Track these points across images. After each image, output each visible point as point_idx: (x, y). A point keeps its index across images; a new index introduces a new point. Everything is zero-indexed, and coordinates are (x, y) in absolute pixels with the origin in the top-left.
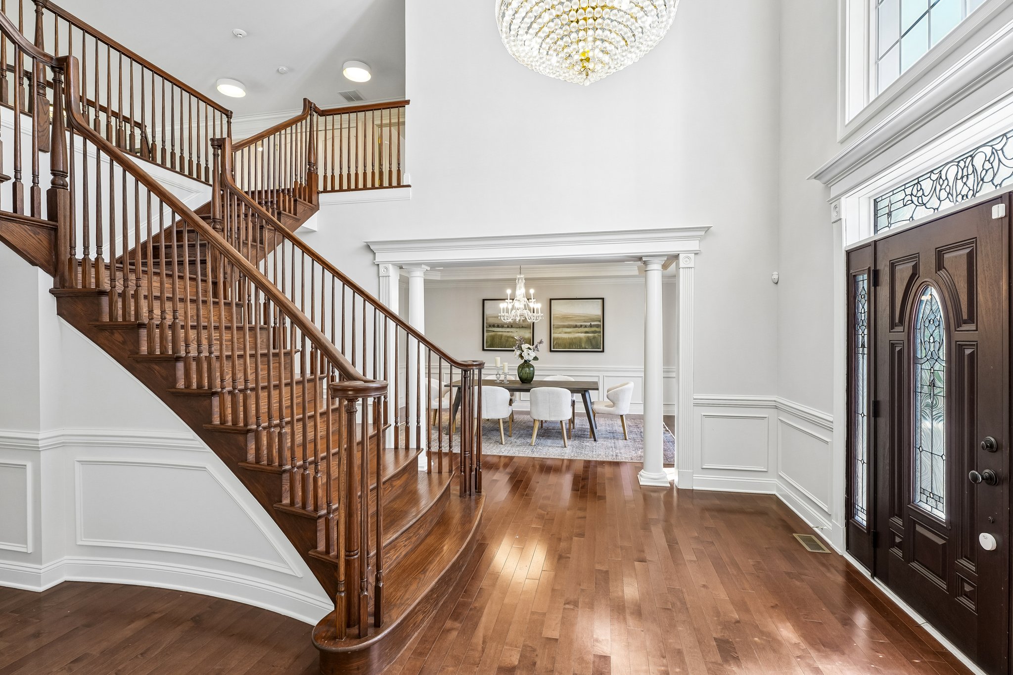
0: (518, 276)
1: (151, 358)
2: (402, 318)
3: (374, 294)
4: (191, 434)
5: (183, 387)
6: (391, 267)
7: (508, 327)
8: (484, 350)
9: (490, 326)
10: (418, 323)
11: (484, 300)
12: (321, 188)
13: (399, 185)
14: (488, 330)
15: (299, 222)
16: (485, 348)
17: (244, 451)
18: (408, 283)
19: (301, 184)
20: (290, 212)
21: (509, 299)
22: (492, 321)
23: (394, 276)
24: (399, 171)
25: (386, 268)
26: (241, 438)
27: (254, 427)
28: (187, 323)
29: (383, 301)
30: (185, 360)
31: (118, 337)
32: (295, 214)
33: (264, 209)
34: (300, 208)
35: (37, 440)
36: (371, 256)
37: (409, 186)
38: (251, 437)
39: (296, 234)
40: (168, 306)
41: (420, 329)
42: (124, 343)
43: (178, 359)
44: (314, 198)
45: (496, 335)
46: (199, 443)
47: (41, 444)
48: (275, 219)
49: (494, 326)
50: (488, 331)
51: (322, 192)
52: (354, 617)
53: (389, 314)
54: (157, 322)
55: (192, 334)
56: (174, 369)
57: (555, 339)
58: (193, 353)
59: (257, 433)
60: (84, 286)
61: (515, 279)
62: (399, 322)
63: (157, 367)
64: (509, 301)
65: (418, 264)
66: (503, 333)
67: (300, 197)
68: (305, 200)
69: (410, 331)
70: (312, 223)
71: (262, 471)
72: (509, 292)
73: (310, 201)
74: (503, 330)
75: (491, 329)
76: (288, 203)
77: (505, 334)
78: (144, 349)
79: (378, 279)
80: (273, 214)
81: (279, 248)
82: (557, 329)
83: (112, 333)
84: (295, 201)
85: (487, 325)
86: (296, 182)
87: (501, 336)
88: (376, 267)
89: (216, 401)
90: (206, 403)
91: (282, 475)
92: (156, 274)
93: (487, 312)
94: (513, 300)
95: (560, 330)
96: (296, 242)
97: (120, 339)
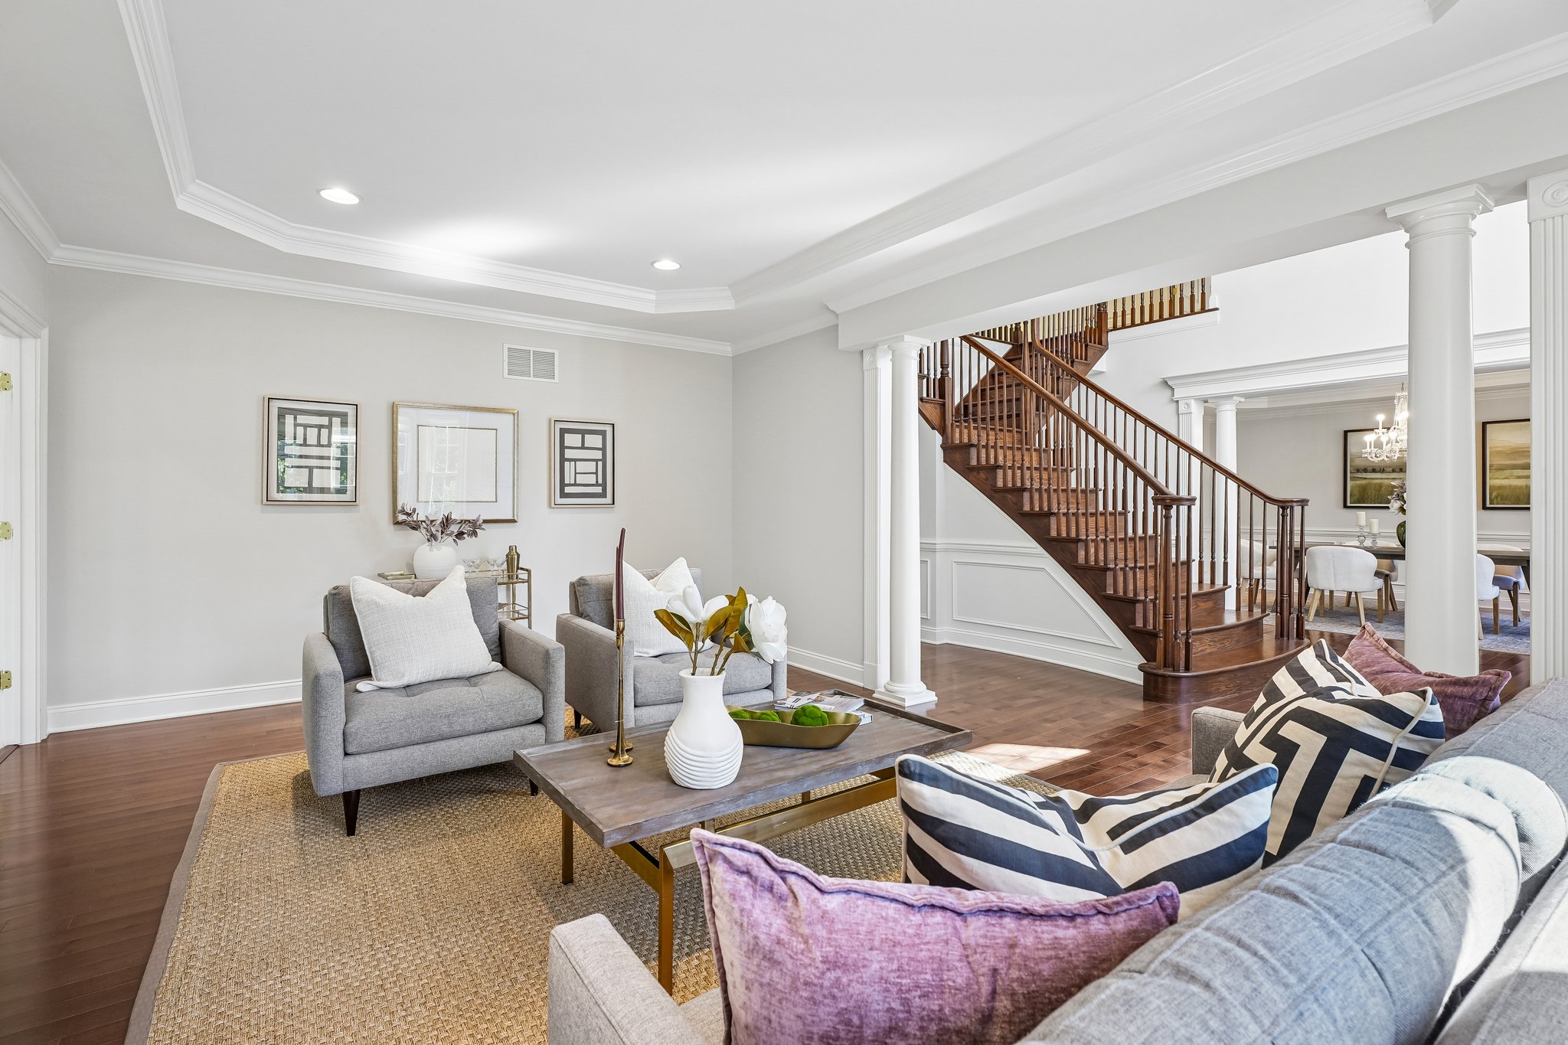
0: (1398, 395)
1: (1005, 490)
2: (1208, 455)
3: (1173, 432)
4: (1034, 544)
5: (1029, 509)
6: (1193, 403)
7: (1394, 471)
8: (1345, 506)
9: (1358, 471)
10: (1228, 458)
11: (1346, 432)
12: (1110, 325)
13: (1203, 310)
14: (1355, 477)
15: (1090, 366)
16: (1349, 504)
17: (1075, 555)
18: (1215, 416)
19: (1091, 328)
20: (1081, 359)
21: (1381, 427)
22: (1359, 463)
23: (1197, 413)
24: (1203, 294)
25: (1187, 404)
26: (1073, 546)
27: (1084, 537)
28: (1032, 465)
29: (1183, 438)
30: (1030, 490)
31: (982, 475)
32: (1086, 359)
33: (1060, 360)
34: (1090, 352)
35: (935, 544)
36: (1168, 392)
37: (1216, 309)
38: (1081, 545)
39: (1088, 377)
40: (1009, 453)
41: (1232, 466)
42: (987, 479)
43: (1025, 490)
44: (1104, 335)
45: (1370, 484)
46: (1040, 550)
47: (938, 547)
48: (1069, 366)
49: (1365, 470)
50: (1353, 479)
51: (1111, 331)
52: (1169, 661)
53: (1192, 452)
54: (1009, 464)
55: (1036, 474)
56: (1022, 497)
57: (1492, 488)
58: (1036, 486)
59: (1086, 541)
60: (961, 442)
61: (1393, 398)
62: (1204, 459)
63: (1009, 496)
64: (1381, 430)
65: (1229, 397)
66: (1382, 481)
67: (1090, 342)
68: (1095, 343)
69: (1217, 467)
70: (1101, 365)
71: (1091, 568)
72: (1381, 418)
73: (1100, 343)
74: (1384, 476)
75: (1359, 475)
76: (1080, 349)
77: (1386, 482)
78: (1000, 484)
79: (1177, 417)
80: (1067, 363)
81: (1075, 393)
82: (1500, 472)
83: (979, 473)
84: (1086, 346)
85: (1350, 468)
86: (1087, 326)
87: (1381, 485)
88: (1174, 405)
89: (1053, 520)
90: (1046, 521)
91: (1106, 571)
92: (983, 428)
93: (1351, 449)
94: (1389, 429)
95: (1507, 472)
96: (1091, 386)
97: (984, 477)
